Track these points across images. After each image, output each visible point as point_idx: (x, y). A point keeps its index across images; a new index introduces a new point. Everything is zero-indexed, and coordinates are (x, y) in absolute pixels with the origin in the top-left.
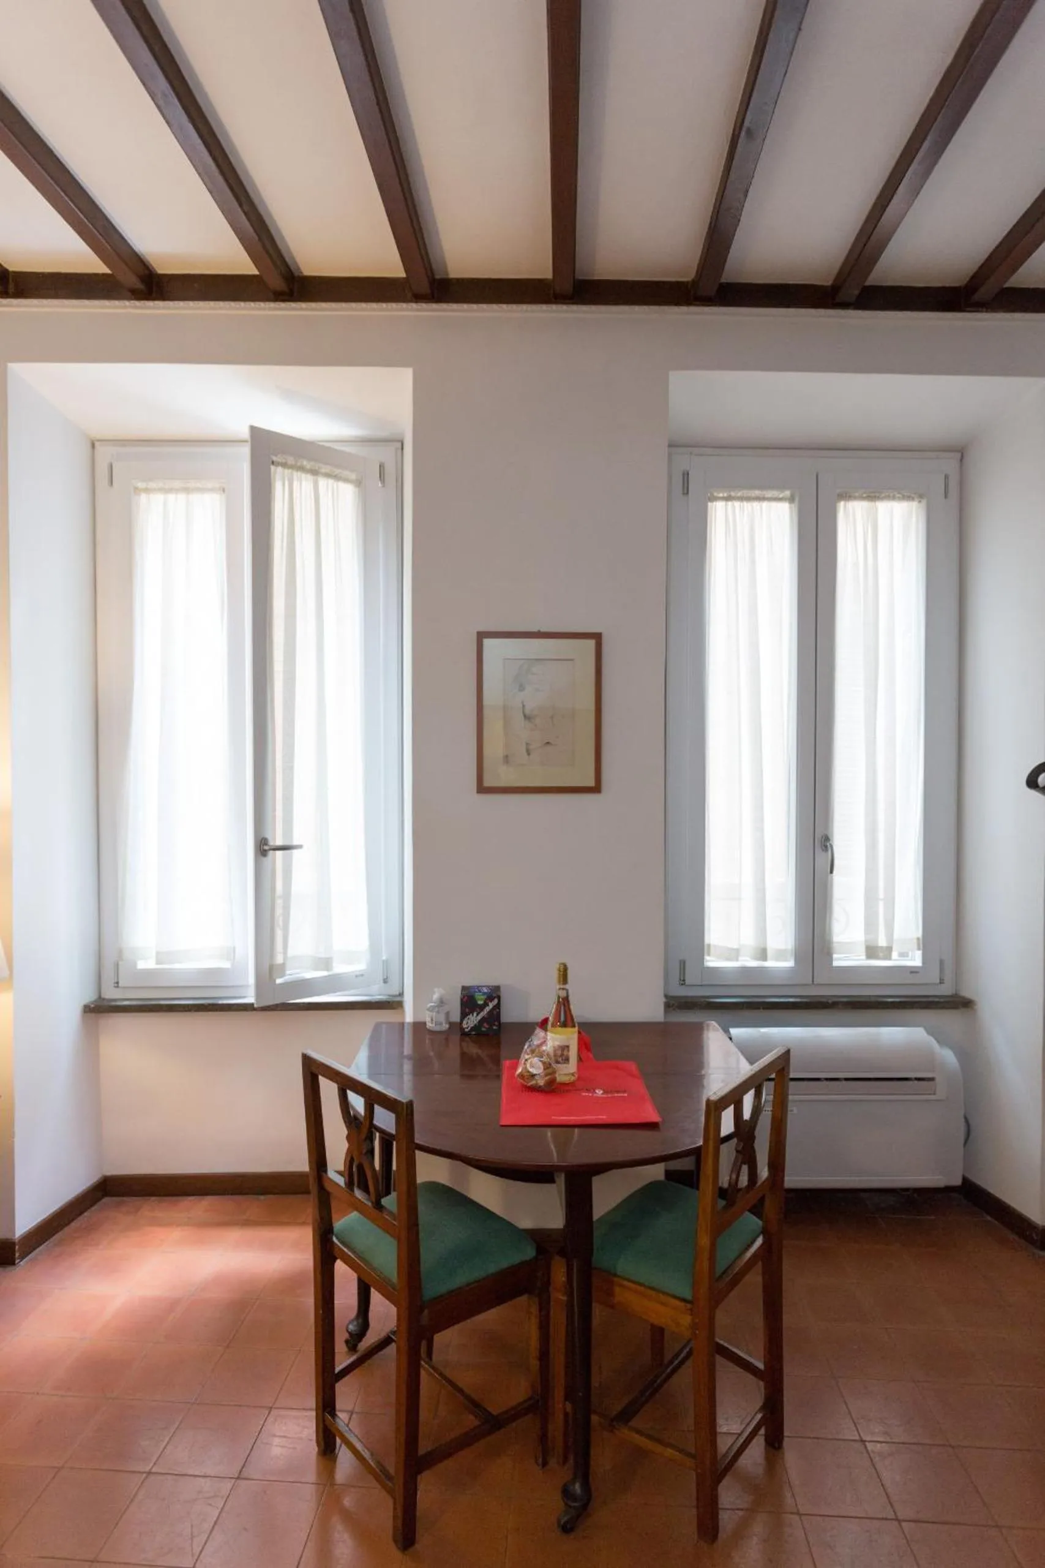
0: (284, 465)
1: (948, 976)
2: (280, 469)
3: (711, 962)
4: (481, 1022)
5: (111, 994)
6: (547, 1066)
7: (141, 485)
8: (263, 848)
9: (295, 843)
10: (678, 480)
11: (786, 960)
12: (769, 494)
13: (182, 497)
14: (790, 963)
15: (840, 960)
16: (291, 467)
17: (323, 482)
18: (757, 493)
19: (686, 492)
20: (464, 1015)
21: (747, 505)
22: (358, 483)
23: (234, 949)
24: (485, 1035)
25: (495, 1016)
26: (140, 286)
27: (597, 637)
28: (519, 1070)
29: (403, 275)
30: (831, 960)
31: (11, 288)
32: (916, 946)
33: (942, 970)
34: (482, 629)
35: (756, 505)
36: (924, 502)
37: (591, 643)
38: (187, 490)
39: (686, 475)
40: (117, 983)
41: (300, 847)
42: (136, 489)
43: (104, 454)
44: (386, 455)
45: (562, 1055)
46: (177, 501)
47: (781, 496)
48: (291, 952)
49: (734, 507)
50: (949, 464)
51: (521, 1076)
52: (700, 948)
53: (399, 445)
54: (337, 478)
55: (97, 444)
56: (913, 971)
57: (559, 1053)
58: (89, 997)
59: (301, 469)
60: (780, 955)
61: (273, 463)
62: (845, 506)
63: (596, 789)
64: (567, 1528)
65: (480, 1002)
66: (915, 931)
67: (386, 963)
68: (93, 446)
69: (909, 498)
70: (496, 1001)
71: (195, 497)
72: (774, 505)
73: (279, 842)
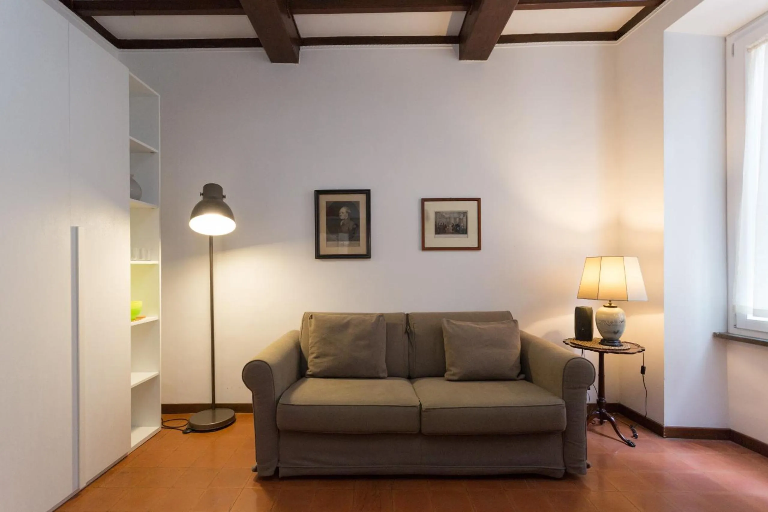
5: (732, 331)
7: (751, 46)
40: (736, 325)
42: (748, 50)
43: (730, 42)
58: (719, 331)
68: (725, 40)
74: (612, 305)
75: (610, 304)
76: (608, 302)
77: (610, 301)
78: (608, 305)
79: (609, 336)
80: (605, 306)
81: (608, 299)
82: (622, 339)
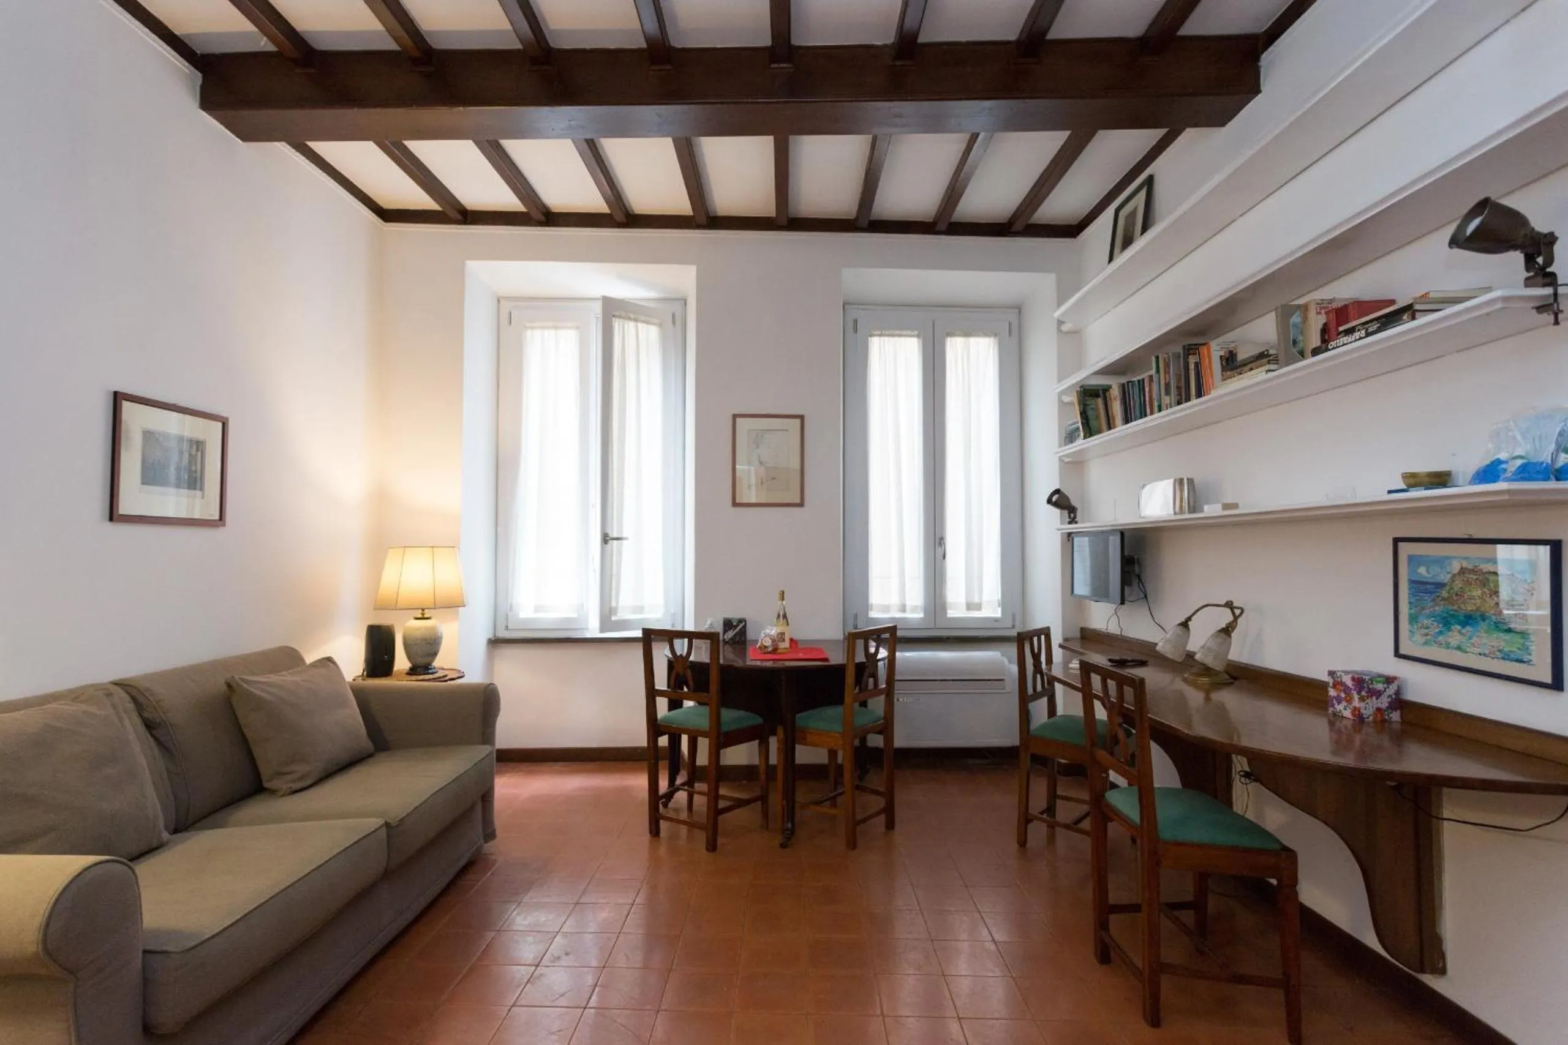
0: (620, 317)
1: (1017, 624)
2: (617, 320)
3: (873, 614)
4: (735, 635)
5: (503, 634)
6: (773, 641)
7: (528, 325)
8: (606, 539)
9: (624, 535)
10: (850, 325)
11: (919, 613)
12: (904, 333)
13: (552, 332)
14: (921, 615)
15: (951, 613)
16: (624, 318)
17: (640, 325)
18: (897, 332)
19: (856, 331)
20: (725, 631)
21: (891, 339)
22: (660, 325)
23: (583, 605)
24: (738, 642)
25: (743, 632)
26: (543, 218)
27: (802, 418)
28: (759, 644)
29: (692, 214)
30: (946, 613)
31: (469, 220)
32: (997, 605)
33: (1014, 620)
34: (736, 412)
35: (897, 339)
36: (997, 338)
37: (798, 421)
38: (556, 328)
39: (856, 322)
40: (507, 626)
41: (626, 539)
42: (525, 327)
43: (506, 307)
44: (677, 308)
45: (781, 638)
46: (550, 334)
47: (912, 334)
48: (620, 604)
49: (884, 340)
50: (1012, 316)
51: (760, 647)
52: (866, 607)
53: (683, 302)
54: (648, 323)
55: (501, 300)
56: (996, 620)
57: (780, 636)
58: (490, 636)
59: (630, 319)
60: (914, 609)
61: (614, 316)
62: (950, 341)
63: (801, 505)
64: (783, 846)
65: (735, 624)
66: (997, 595)
67: (674, 615)
68: (499, 301)
69: (986, 335)
70: (744, 624)
71: (561, 332)
72: (908, 340)
73: (615, 535)
74: (426, 616)
75: (423, 614)
76: (420, 611)
77: (423, 610)
78: (420, 616)
79: (421, 661)
80: (417, 619)
81: (420, 607)
82: (437, 663)
